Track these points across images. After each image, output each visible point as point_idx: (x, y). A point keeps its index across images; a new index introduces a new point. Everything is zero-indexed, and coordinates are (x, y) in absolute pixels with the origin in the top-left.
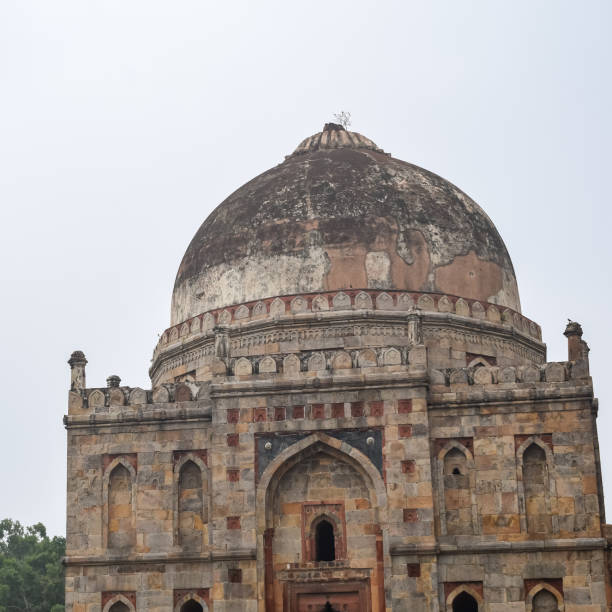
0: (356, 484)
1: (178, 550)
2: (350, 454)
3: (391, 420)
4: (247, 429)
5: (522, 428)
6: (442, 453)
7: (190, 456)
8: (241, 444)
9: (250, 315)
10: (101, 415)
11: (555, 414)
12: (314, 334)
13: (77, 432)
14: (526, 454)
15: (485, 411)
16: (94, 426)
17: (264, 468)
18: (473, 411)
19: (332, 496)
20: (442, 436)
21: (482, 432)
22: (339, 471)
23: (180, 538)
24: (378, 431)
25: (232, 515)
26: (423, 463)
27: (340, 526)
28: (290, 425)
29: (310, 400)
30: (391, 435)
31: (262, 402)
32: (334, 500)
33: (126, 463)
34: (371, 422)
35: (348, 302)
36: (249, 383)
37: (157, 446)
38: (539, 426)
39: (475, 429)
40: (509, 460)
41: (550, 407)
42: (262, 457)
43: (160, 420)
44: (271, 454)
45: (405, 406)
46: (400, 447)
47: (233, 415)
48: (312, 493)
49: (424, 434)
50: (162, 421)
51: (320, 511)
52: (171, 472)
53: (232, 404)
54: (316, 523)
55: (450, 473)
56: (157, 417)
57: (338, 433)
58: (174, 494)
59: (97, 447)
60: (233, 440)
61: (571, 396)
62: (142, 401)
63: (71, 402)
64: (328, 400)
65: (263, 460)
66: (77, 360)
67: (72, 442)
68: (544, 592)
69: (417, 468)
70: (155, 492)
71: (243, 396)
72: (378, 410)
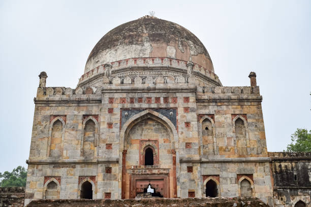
0: (164, 132)
1: (82, 158)
2: (163, 119)
3: (180, 105)
4: (117, 107)
5: (234, 111)
6: (202, 120)
7: (91, 117)
8: (114, 112)
9: (119, 65)
10: (51, 98)
11: (247, 106)
12: (146, 73)
13: (40, 105)
14: (236, 122)
15: (219, 104)
16: (48, 103)
17: (124, 123)
18: (214, 104)
19: (153, 137)
20: (202, 113)
21: (219, 112)
22: (156, 126)
23: (83, 153)
24: (175, 110)
25: (109, 143)
26: (194, 123)
27: (156, 150)
28: (137, 105)
29: (145, 95)
30: (180, 111)
31: (124, 95)
32: (154, 139)
33: (61, 119)
34: (172, 105)
35: (160, 61)
36: (120, 87)
37: (76, 113)
38: (241, 111)
39: (215, 111)
40: (229, 124)
41: (246, 103)
42: (123, 118)
43: (78, 101)
44: (127, 117)
45: (187, 100)
46: (184, 116)
47: (111, 101)
48: (145, 135)
49: (195, 111)
50: (79, 102)
51: (147, 143)
52: (81, 124)
53: (111, 95)
54: (146, 148)
55: (204, 129)
56: (77, 100)
57: (157, 110)
58: (82, 134)
59: (48, 112)
60: (111, 111)
61: (254, 99)
62: (71, 93)
63: (38, 92)
64: (153, 96)
65: (123, 120)
66: (43, 75)
67: (37, 109)
68: (245, 180)
69: (191, 125)
70: (73, 132)
71: (116, 92)
72: (175, 101)
